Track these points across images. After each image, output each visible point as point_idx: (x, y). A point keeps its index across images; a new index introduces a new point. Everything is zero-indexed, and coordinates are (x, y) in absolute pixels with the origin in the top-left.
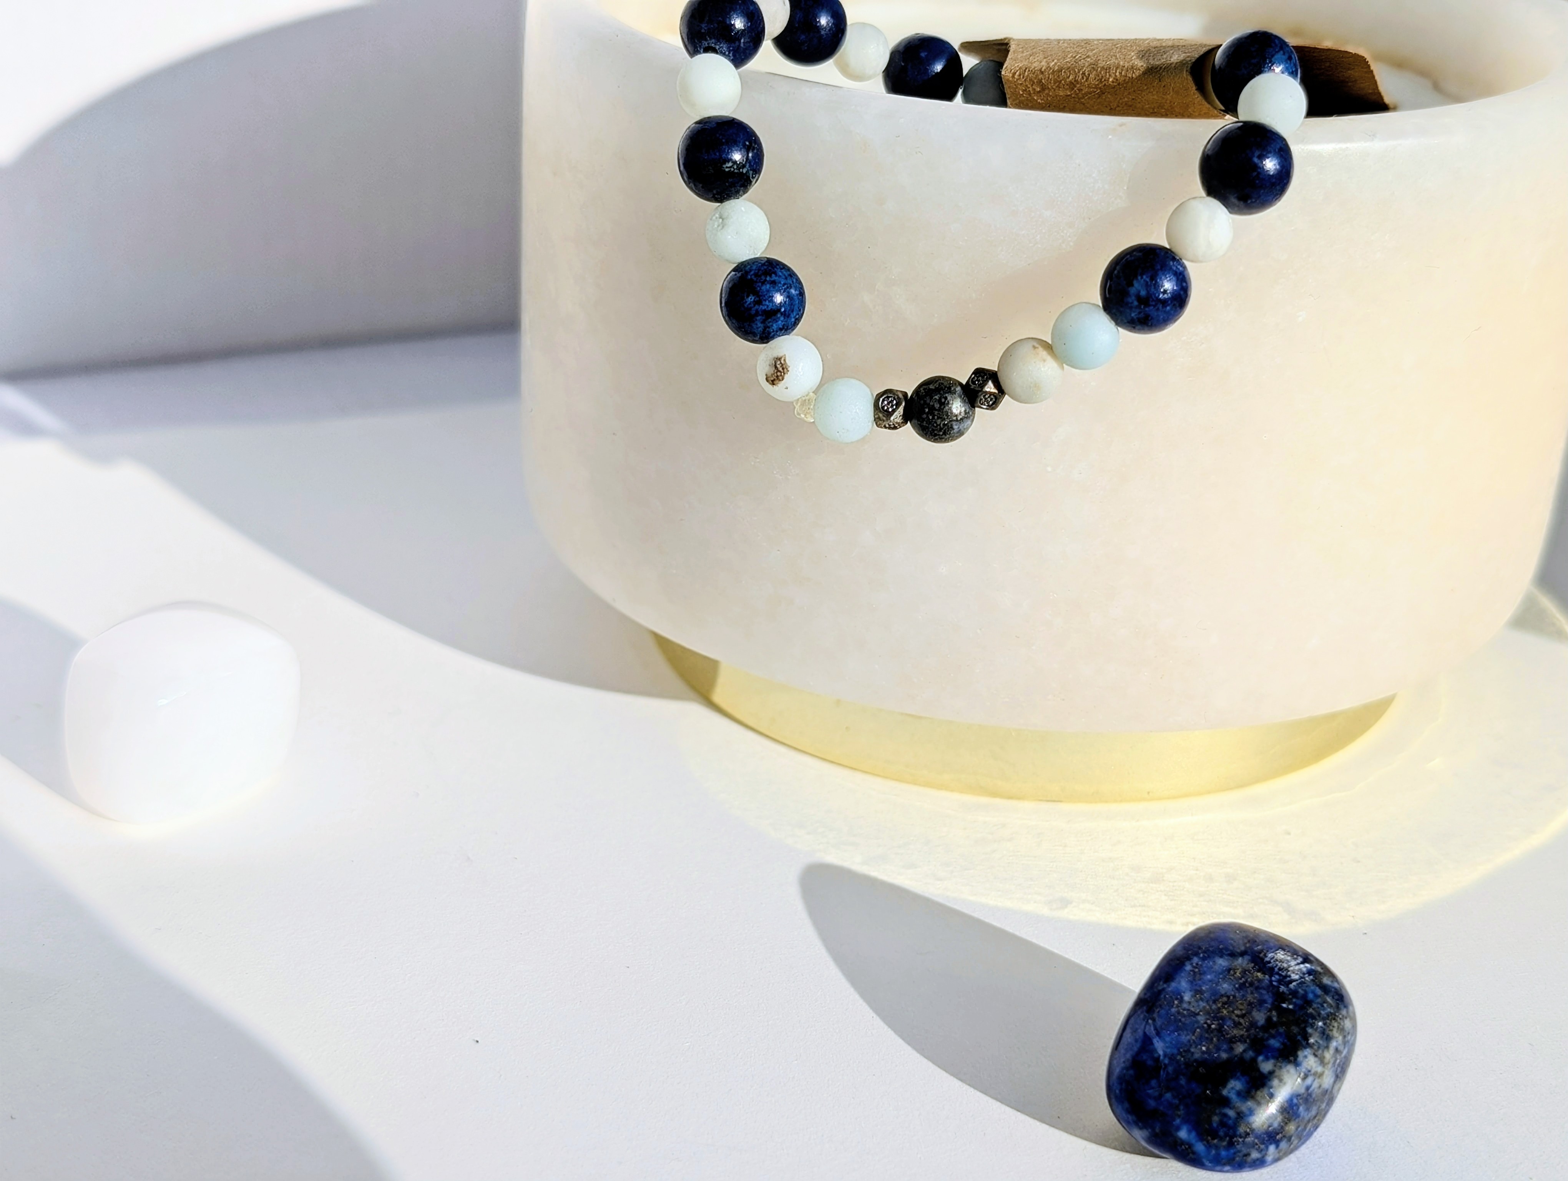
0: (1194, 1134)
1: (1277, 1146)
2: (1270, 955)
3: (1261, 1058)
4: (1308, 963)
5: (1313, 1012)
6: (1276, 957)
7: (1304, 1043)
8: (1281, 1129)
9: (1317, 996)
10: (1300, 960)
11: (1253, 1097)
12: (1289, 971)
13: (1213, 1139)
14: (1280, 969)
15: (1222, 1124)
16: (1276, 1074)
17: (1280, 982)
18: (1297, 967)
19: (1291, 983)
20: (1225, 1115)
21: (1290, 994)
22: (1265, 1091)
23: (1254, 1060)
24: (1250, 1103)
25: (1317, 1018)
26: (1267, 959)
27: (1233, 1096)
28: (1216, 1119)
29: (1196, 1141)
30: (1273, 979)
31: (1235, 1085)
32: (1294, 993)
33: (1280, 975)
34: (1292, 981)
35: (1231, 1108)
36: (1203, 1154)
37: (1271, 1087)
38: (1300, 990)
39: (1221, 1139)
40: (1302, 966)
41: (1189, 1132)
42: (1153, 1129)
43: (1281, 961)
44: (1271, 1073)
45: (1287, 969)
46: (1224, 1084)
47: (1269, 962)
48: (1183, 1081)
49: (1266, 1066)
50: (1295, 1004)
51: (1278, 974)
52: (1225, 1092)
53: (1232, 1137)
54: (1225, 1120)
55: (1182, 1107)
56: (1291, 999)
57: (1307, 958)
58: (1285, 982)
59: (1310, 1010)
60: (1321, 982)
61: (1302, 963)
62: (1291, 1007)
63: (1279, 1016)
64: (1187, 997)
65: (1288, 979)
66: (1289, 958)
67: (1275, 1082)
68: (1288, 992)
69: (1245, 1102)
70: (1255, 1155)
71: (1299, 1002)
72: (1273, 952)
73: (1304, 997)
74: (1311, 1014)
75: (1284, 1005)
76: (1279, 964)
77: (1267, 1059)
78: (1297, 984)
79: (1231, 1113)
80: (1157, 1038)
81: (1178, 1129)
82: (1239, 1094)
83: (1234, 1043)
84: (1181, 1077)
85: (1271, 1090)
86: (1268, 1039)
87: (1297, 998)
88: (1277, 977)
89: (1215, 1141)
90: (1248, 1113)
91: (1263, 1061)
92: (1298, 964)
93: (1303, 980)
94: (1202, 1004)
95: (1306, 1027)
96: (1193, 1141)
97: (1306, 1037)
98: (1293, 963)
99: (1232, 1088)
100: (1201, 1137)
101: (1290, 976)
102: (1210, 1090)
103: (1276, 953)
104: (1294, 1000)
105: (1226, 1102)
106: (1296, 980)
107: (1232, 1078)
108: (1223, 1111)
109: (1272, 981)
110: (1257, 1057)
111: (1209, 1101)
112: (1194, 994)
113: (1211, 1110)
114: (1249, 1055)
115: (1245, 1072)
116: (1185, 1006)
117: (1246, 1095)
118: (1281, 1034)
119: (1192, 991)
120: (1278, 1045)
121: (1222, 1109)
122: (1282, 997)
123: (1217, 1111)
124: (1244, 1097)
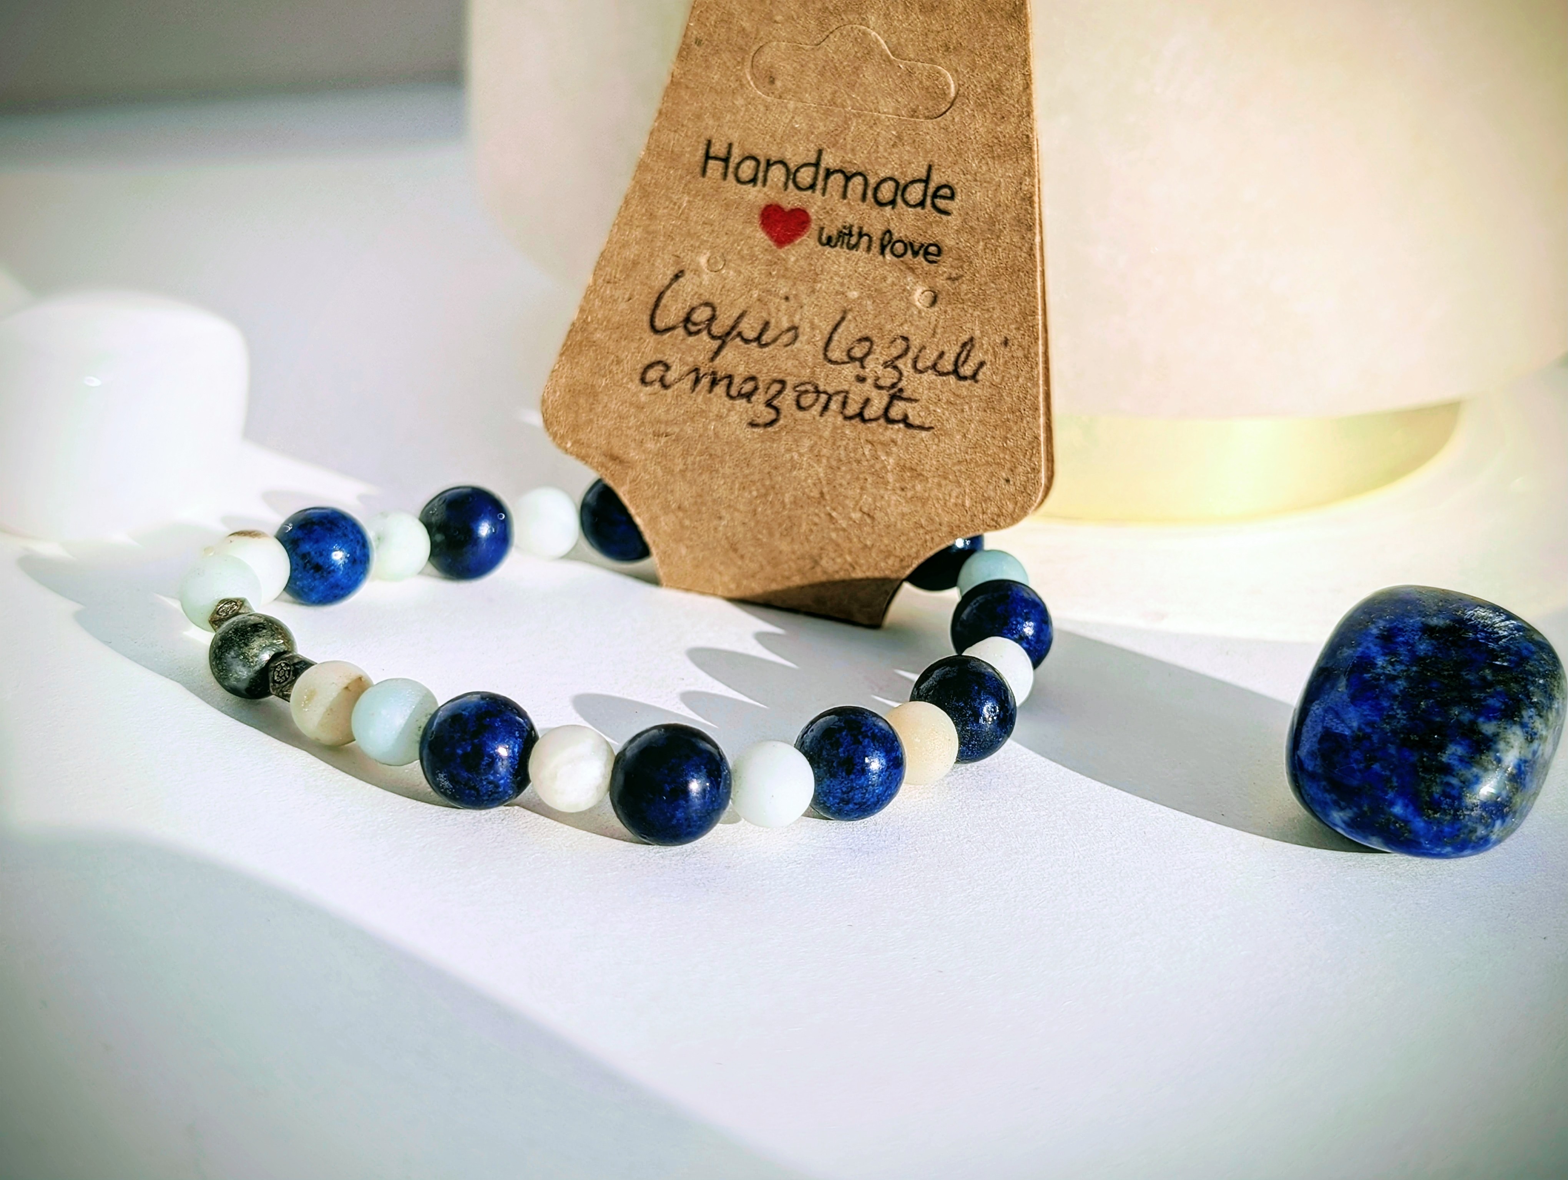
0: (1411, 809)
1: (1504, 821)
2: (1469, 613)
3: (1481, 720)
4: (1513, 620)
5: (1532, 668)
6: (1476, 613)
7: (1527, 702)
8: (1510, 800)
9: (1533, 653)
10: (1503, 617)
11: (1478, 763)
12: (1494, 628)
13: (1436, 813)
14: (1484, 626)
15: (1445, 795)
16: (1502, 736)
17: (1486, 639)
18: (1503, 624)
19: (1501, 640)
20: (1449, 784)
21: (1502, 651)
22: (1491, 756)
23: (1473, 723)
24: (1475, 770)
25: (1537, 675)
26: (1467, 617)
27: (1455, 762)
28: (1437, 790)
29: (1415, 817)
30: (1479, 636)
31: (1453, 752)
32: (1506, 649)
33: (1486, 632)
34: (1501, 638)
35: (1454, 776)
36: (1422, 833)
37: (1497, 751)
38: (1511, 646)
39: (1445, 812)
40: (1508, 622)
41: (1406, 806)
42: (1360, 807)
43: (1483, 617)
44: (1496, 735)
45: (1491, 626)
46: (1442, 750)
47: (1470, 620)
48: (1392, 749)
49: (1489, 728)
50: (1509, 661)
51: (1483, 631)
52: (1444, 759)
53: (1456, 810)
54: (1448, 790)
55: (1394, 779)
56: (1504, 656)
57: (1510, 616)
58: (1493, 639)
59: (1528, 667)
60: (1533, 639)
61: (1506, 620)
62: (1505, 664)
63: (1494, 673)
64: (1380, 661)
65: (1496, 635)
66: (1490, 615)
67: (1501, 745)
68: (1499, 650)
69: (1469, 769)
70: (1481, 831)
71: (1513, 659)
72: (1471, 610)
73: (1518, 653)
74: (1529, 671)
75: (1498, 663)
76: (1482, 621)
77: (1489, 719)
78: (1508, 640)
79: (1455, 781)
80: (1353, 707)
81: (1392, 804)
82: (1461, 759)
83: (1447, 706)
84: (1389, 745)
85: (1498, 754)
86: (1485, 699)
87: (1510, 655)
88: (1482, 634)
89: (1438, 815)
90: (1474, 779)
91: (1484, 722)
92: (1503, 621)
93: (1512, 636)
94: (1399, 667)
95: (1526, 685)
96: (1410, 817)
97: (1528, 696)
98: (1497, 620)
99: (1453, 754)
100: (1419, 811)
101: (1498, 633)
102: (1427, 757)
103: (1476, 611)
104: (1508, 657)
105: (1447, 769)
106: (1505, 637)
107: (1451, 741)
108: (1445, 780)
109: (1477, 639)
110: (1476, 718)
111: (1427, 770)
112: (1387, 658)
113: (1430, 779)
114: (1466, 717)
115: (1464, 736)
116: (1379, 671)
117: (1469, 761)
118: (1499, 693)
119: (1385, 654)
120: (1498, 705)
121: (1443, 777)
122: (1493, 655)
123: (1438, 780)
124: (1467, 762)
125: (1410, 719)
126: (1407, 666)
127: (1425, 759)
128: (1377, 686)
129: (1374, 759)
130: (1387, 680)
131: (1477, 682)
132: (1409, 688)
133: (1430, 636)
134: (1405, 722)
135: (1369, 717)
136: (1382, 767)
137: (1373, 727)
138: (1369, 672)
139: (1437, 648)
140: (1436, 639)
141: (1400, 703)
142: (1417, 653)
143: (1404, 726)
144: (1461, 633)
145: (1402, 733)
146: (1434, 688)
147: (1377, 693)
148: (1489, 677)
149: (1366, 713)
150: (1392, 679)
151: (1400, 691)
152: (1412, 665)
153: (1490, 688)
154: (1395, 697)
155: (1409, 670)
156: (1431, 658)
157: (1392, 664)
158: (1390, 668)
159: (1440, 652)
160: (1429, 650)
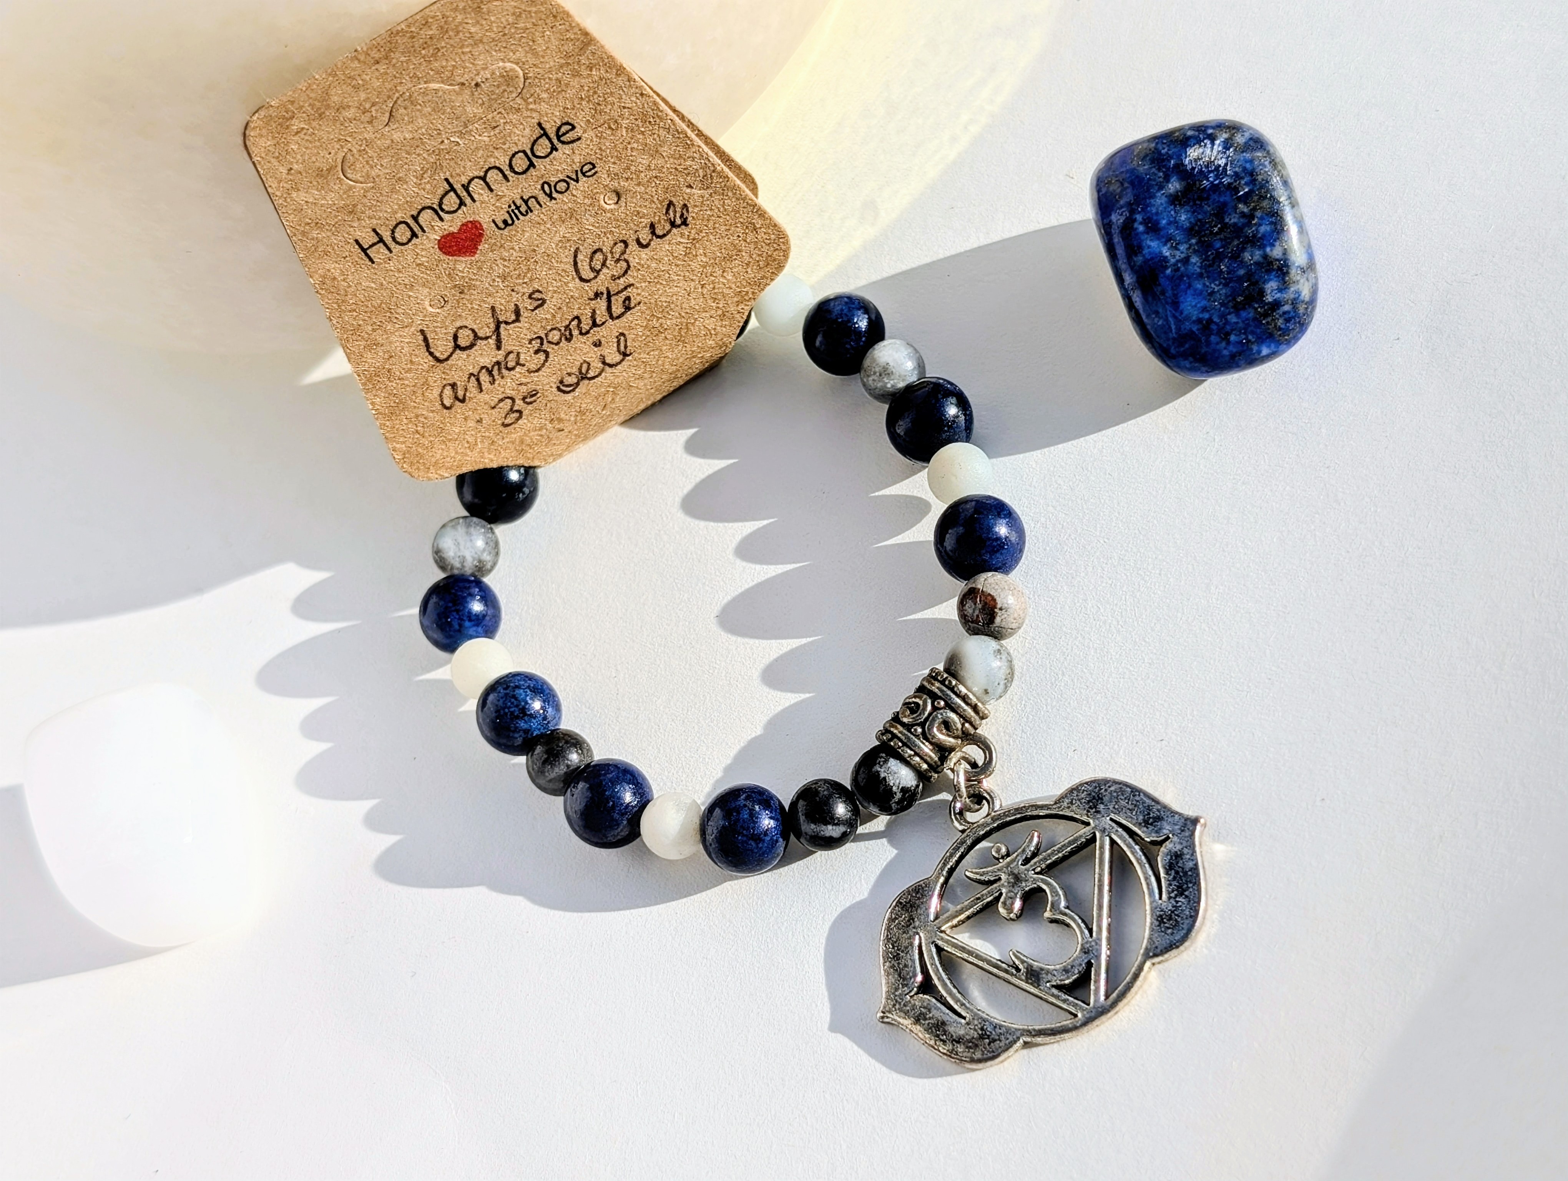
2: (1187, 162)
3: (1268, 249)
4: (1216, 140)
5: (1262, 176)
6: (1191, 158)
7: (1280, 207)
9: (1250, 160)
10: (1208, 143)
11: (1288, 283)
12: (1213, 162)
13: (1289, 335)
14: (1207, 167)
16: (1287, 249)
17: (1217, 177)
18: (1215, 152)
19: (1227, 170)
20: (1285, 313)
21: (1235, 180)
22: (1291, 270)
23: (1265, 257)
24: (1291, 289)
25: (1269, 177)
26: (1189, 167)
27: (1277, 295)
30: (1211, 179)
31: (1271, 287)
32: (1236, 175)
33: (1212, 171)
34: (1225, 168)
35: (1284, 305)
37: (1292, 262)
38: (1237, 169)
39: (1294, 330)
40: (1215, 147)
41: (1269, 347)
43: (1199, 159)
44: (1283, 253)
45: (1211, 162)
46: (1262, 293)
47: (1193, 169)
48: (1233, 318)
49: (1277, 252)
50: (1246, 184)
51: (1209, 172)
52: (1269, 299)
53: (1300, 322)
58: (1222, 174)
59: (1259, 177)
61: (1213, 144)
63: (1245, 203)
65: (1221, 169)
66: (1201, 150)
71: (1247, 179)
72: (1186, 158)
74: (1262, 179)
75: (1241, 193)
76: (1202, 163)
79: (1287, 308)
81: (1259, 352)
82: (1280, 290)
83: (1239, 256)
86: (1257, 231)
87: (1242, 178)
88: (1211, 175)
90: (1296, 296)
92: (1212, 148)
93: (1230, 159)
94: (1182, 247)
99: (1272, 290)
101: (1218, 167)
102: (1259, 307)
103: (1189, 155)
104: (1243, 182)
105: (1276, 305)
106: (1226, 165)
107: (1264, 283)
108: (1281, 313)
109: (1212, 182)
110: (1265, 251)
111: (1265, 315)
112: (1169, 245)
113: (1273, 320)
114: (1258, 255)
115: (1269, 271)
116: (1173, 261)
117: (1284, 286)
118: (1262, 218)
119: (1165, 244)
120: (1268, 228)
121: (1278, 311)
122: (1232, 189)
123: (1277, 316)
124: (1285, 289)
125: (1226, 285)
126: (1186, 242)
127: (1259, 310)
128: (1182, 276)
129: (1228, 334)
130: (1184, 265)
131: (1242, 220)
132: (1203, 261)
133: (1180, 205)
134: (1224, 291)
135: (1199, 305)
136: (1236, 335)
137: (1208, 311)
138: (1166, 268)
139: (1194, 212)
140: (1186, 203)
141: (1208, 277)
142: (1185, 227)
143: (1227, 296)
144: (1198, 186)
145: (1229, 301)
146: (1219, 249)
147: (1187, 281)
148: (1246, 210)
149: (1194, 304)
150: (1186, 261)
151: (1201, 267)
152: (1189, 240)
153: (1254, 220)
154: (1201, 275)
155: (1191, 245)
156: (1196, 224)
157: (1176, 249)
158: (1178, 253)
159: (1199, 214)
160: (1189, 218)
